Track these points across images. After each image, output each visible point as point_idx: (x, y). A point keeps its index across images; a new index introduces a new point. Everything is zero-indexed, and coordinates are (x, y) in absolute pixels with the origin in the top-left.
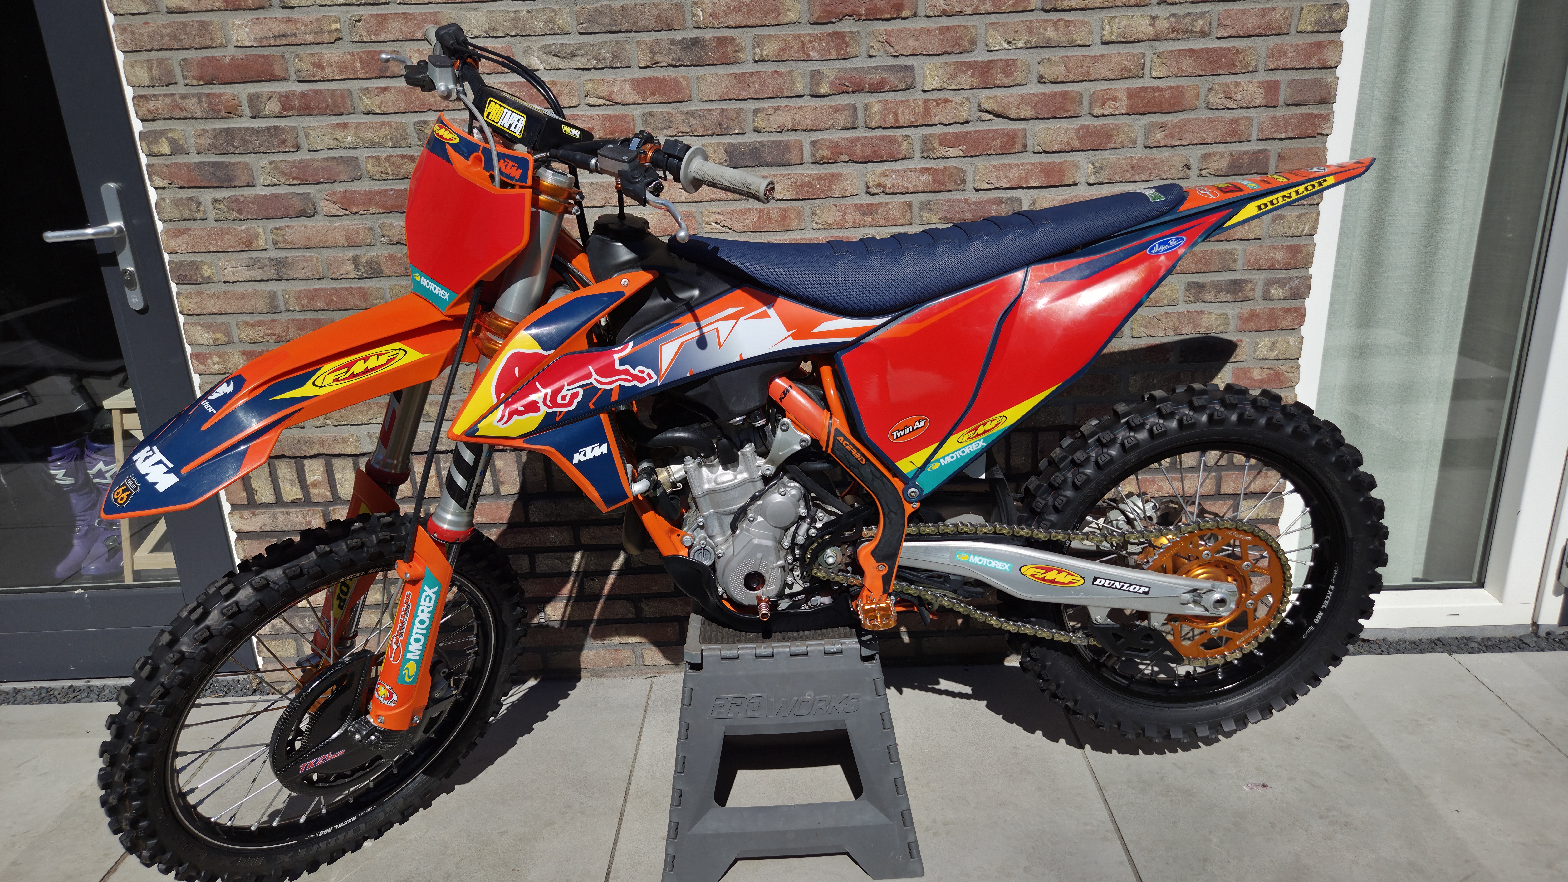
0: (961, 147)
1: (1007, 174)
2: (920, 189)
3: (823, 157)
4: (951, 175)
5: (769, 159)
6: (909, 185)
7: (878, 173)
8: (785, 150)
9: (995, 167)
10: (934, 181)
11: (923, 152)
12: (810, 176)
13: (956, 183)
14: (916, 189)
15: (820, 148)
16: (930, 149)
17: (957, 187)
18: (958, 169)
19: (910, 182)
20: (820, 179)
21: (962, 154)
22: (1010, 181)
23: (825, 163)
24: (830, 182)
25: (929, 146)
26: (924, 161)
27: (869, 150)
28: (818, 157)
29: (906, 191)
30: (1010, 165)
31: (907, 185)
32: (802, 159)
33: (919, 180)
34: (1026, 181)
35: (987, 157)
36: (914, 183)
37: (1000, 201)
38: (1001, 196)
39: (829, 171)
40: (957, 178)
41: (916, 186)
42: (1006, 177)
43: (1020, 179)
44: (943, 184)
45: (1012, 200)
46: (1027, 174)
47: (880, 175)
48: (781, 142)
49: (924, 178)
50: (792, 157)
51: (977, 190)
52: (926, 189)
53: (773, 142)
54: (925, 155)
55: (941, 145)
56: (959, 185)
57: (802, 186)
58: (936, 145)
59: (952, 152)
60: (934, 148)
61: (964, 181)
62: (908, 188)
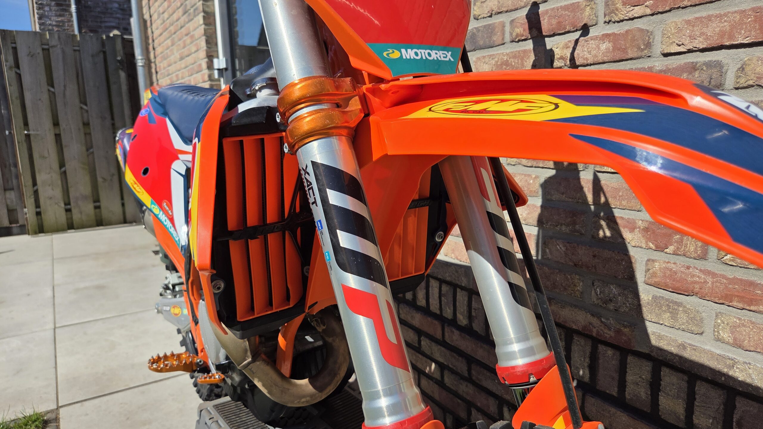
0: (647, 3)
1: (705, 30)
2: (600, 59)
3: (517, 35)
4: (633, 40)
5: (481, 43)
6: (589, 56)
7: (561, 46)
8: (492, 32)
9: (688, 22)
10: (615, 48)
11: (605, 16)
12: (507, 54)
13: (639, 48)
14: (596, 60)
15: (516, 26)
16: (613, 12)
17: (640, 54)
18: (641, 30)
19: (589, 52)
20: (515, 57)
21: (648, 11)
22: (707, 39)
23: (519, 41)
24: (522, 59)
25: (612, 7)
26: (608, 27)
27: (554, 22)
28: (514, 34)
29: (585, 62)
30: (709, 18)
31: (587, 55)
32: (503, 39)
33: (599, 48)
34: (731, 37)
35: (681, 11)
36: (594, 52)
37: (693, 68)
38: (695, 60)
39: (522, 49)
40: (641, 42)
41: (596, 56)
42: (702, 34)
43: (722, 34)
44: (625, 51)
45: (709, 65)
46: (732, 27)
47: (563, 48)
48: (489, 25)
49: (605, 46)
50: (497, 39)
51: (666, 55)
52: (606, 59)
53: (485, 26)
54: (607, 19)
55: (624, 4)
56: (642, 50)
57: (502, 64)
58: (619, 5)
59: (638, 11)
60: (617, 9)
61: (648, 45)
62: (587, 59)
